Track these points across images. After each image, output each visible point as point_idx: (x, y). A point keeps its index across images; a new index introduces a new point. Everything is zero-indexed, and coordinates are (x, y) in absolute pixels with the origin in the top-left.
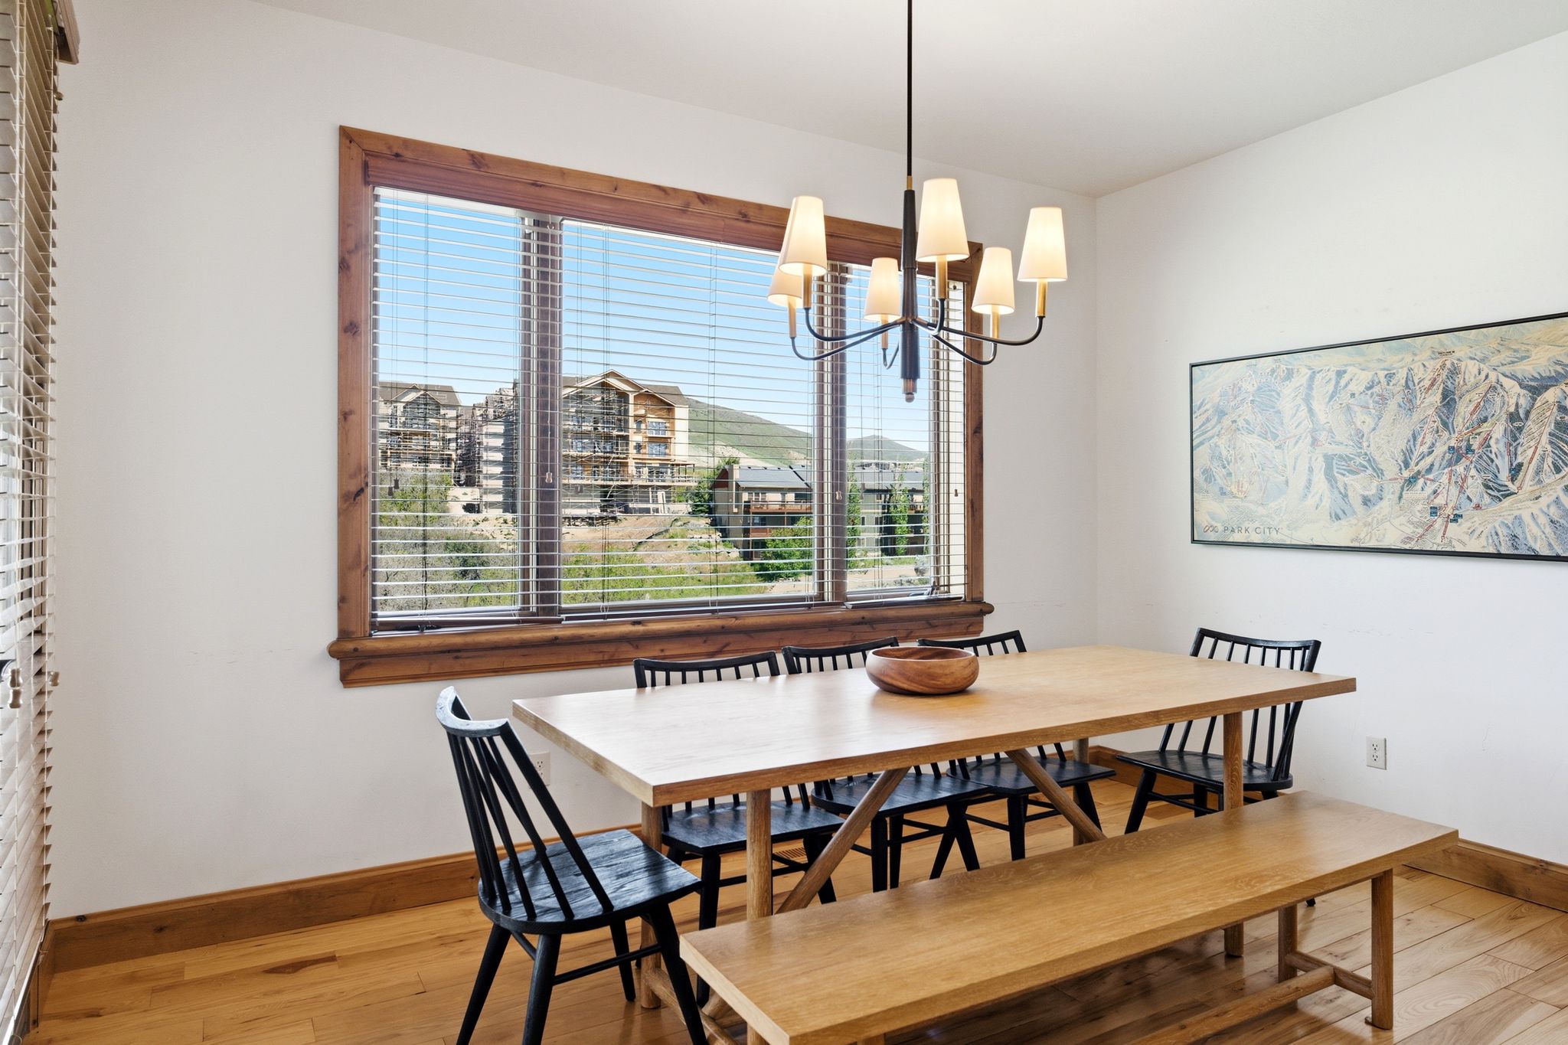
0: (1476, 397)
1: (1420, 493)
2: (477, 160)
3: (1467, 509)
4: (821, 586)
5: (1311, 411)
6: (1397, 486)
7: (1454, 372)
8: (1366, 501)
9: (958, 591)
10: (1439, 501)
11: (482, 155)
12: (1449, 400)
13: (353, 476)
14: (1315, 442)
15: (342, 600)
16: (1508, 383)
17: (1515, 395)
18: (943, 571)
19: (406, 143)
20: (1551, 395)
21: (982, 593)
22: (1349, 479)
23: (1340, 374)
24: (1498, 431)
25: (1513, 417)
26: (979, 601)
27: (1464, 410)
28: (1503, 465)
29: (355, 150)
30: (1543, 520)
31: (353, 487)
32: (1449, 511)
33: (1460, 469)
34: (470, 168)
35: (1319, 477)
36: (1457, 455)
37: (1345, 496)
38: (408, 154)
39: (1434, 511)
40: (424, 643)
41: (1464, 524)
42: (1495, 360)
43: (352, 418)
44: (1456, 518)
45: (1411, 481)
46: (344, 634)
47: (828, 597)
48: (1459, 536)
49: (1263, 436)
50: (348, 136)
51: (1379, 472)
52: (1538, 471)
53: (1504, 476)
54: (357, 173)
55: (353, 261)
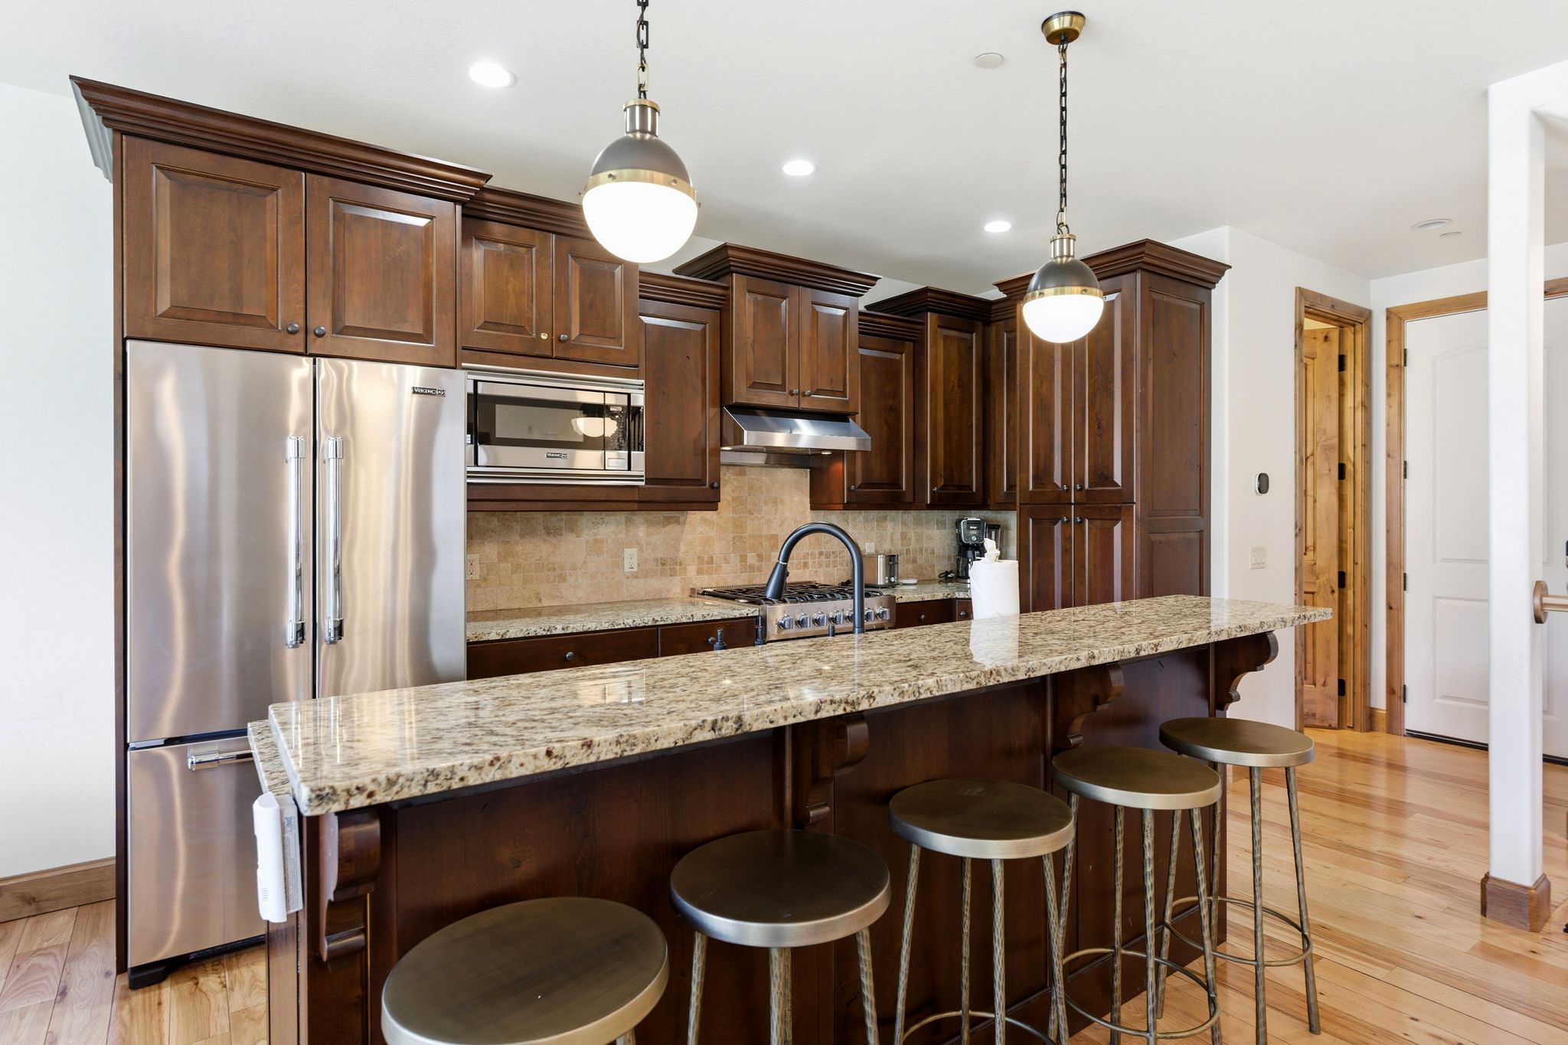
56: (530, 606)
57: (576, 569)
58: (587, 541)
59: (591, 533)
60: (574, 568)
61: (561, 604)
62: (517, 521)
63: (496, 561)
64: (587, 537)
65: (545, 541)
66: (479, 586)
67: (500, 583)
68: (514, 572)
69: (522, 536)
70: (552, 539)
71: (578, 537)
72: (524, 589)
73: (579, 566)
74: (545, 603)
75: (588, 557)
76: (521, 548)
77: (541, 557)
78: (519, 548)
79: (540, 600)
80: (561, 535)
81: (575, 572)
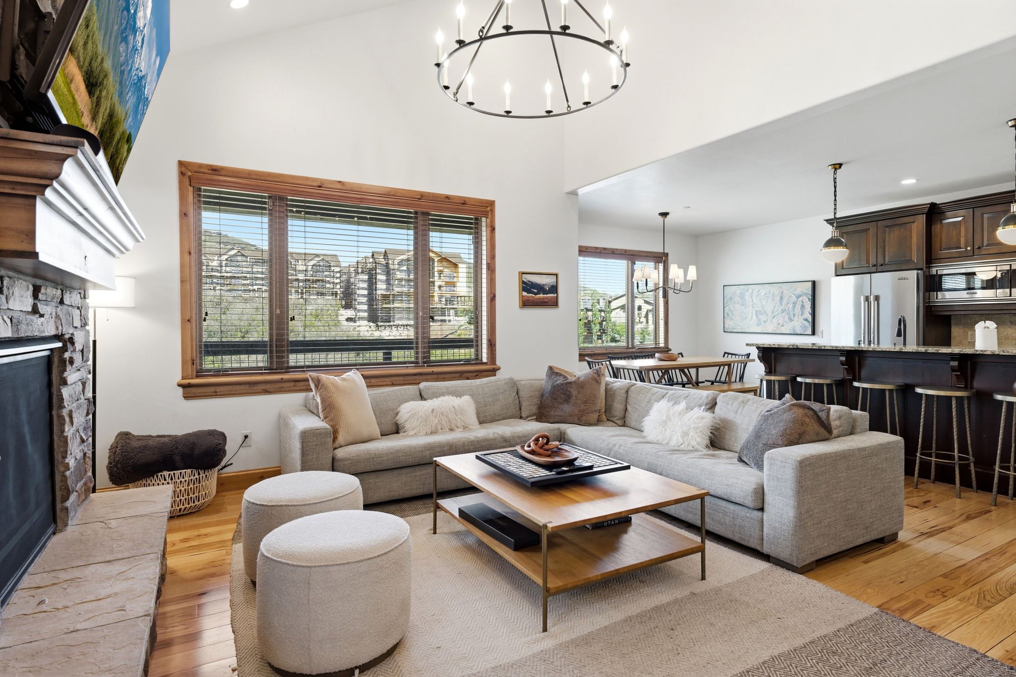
0: (787, 298)
1: (775, 320)
3: (785, 324)
4: (628, 343)
5: (752, 300)
6: (771, 318)
7: (782, 292)
8: (765, 322)
9: (662, 345)
10: (780, 322)
12: (781, 298)
14: (753, 307)
16: (793, 295)
17: (794, 298)
18: (657, 340)
20: (801, 299)
22: (761, 316)
23: (759, 291)
24: (791, 306)
25: (794, 303)
26: (667, 348)
27: (785, 301)
28: (792, 314)
30: (799, 326)
32: (781, 324)
33: (784, 314)
35: (754, 316)
36: (783, 311)
37: (760, 320)
39: (779, 324)
41: (784, 327)
42: (790, 290)
44: (783, 326)
45: (774, 317)
47: (630, 346)
48: (783, 330)
49: (741, 305)
51: (767, 315)
52: (798, 315)
53: (792, 316)
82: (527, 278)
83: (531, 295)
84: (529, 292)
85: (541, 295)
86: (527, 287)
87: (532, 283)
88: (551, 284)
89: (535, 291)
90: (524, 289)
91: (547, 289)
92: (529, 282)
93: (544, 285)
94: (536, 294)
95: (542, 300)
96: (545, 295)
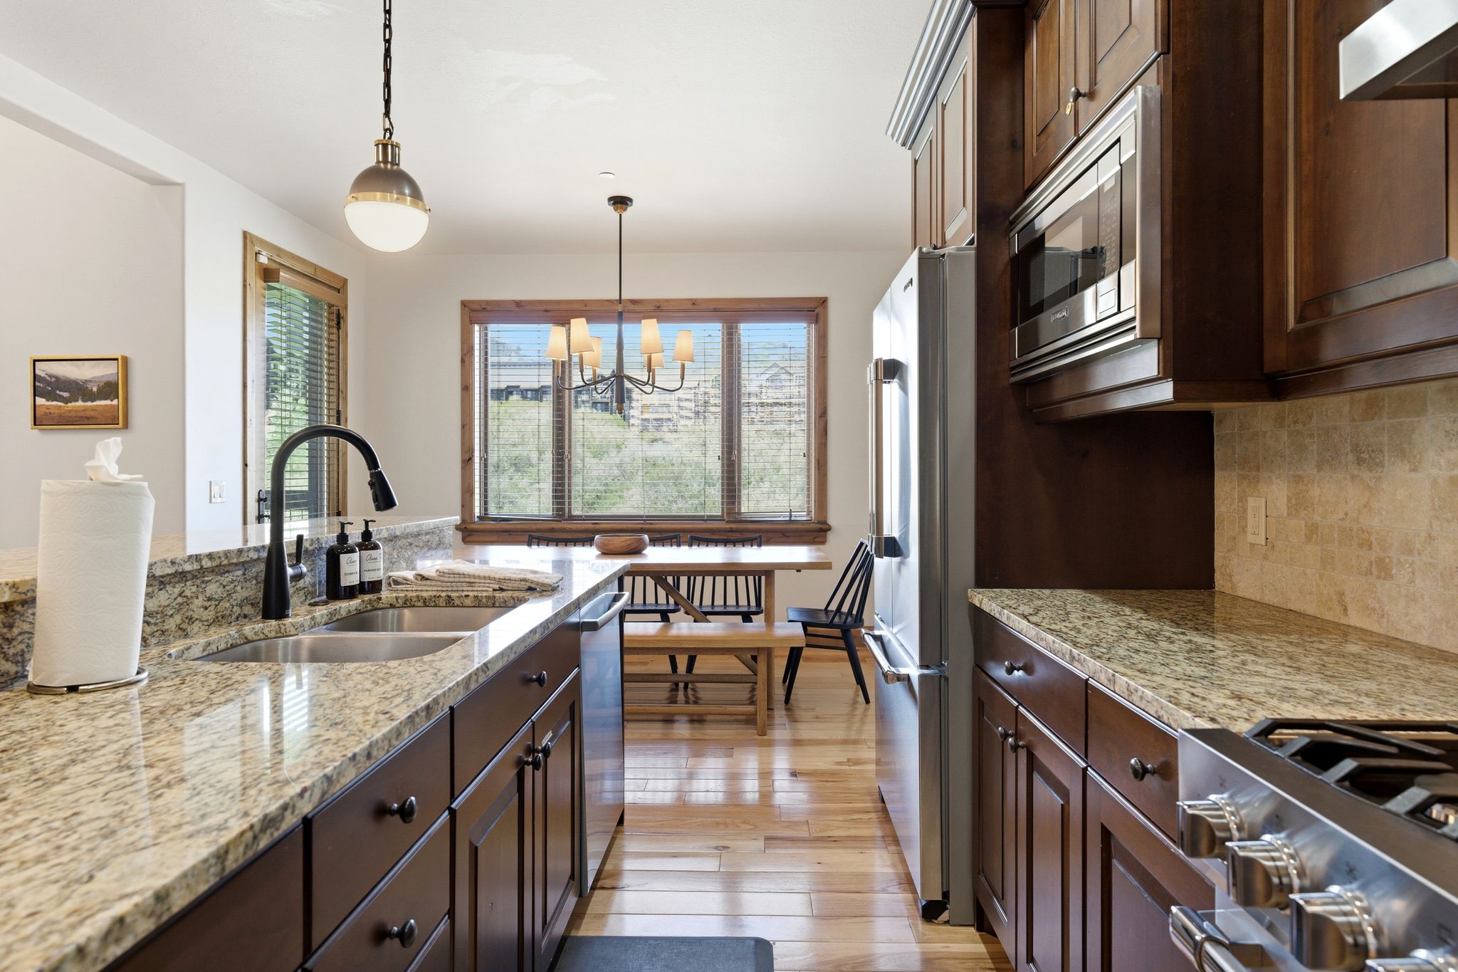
2: (518, 304)
4: (725, 510)
11: (521, 301)
13: (467, 452)
15: (463, 506)
19: (488, 302)
21: (826, 517)
26: (825, 523)
29: (466, 309)
31: (467, 458)
34: (516, 309)
38: (489, 308)
40: (493, 527)
43: (467, 427)
46: (463, 521)
47: (731, 516)
50: (464, 304)
54: (467, 320)
55: (466, 359)
56: (1329, 616)
57: (1410, 552)
58: (1435, 482)
59: (1442, 462)
60: (1408, 549)
61: (1381, 631)
62: (1311, 436)
63: (1285, 515)
64: (1434, 472)
65: (1353, 477)
66: (1266, 557)
67: (1291, 559)
68: (1308, 539)
69: (1320, 467)
70: (1365, 475)
71: (1414, 470)
72: (1321, 577)
73: (1418, 546)
74: (1354, 619)
75: (1435, 523)
76: (1317, 491)
77: (1346, 514)
78: (1315, 491)
79: (1346, 609)
80: (1381, 464)
81: (1410, 559)
82: (42, 369)
83: (55, 403)
84: (50, 396)
85: (80, 403)
86: (42, 386)
87: (57, 378)
88: (106, 380)
89: (66, 395)
90: (36, 393)
91: (95, 389)
92: (51, 376)
93: (86, 381)
94: (66, 401)
95: (82, 414)
96: (89, 404)
